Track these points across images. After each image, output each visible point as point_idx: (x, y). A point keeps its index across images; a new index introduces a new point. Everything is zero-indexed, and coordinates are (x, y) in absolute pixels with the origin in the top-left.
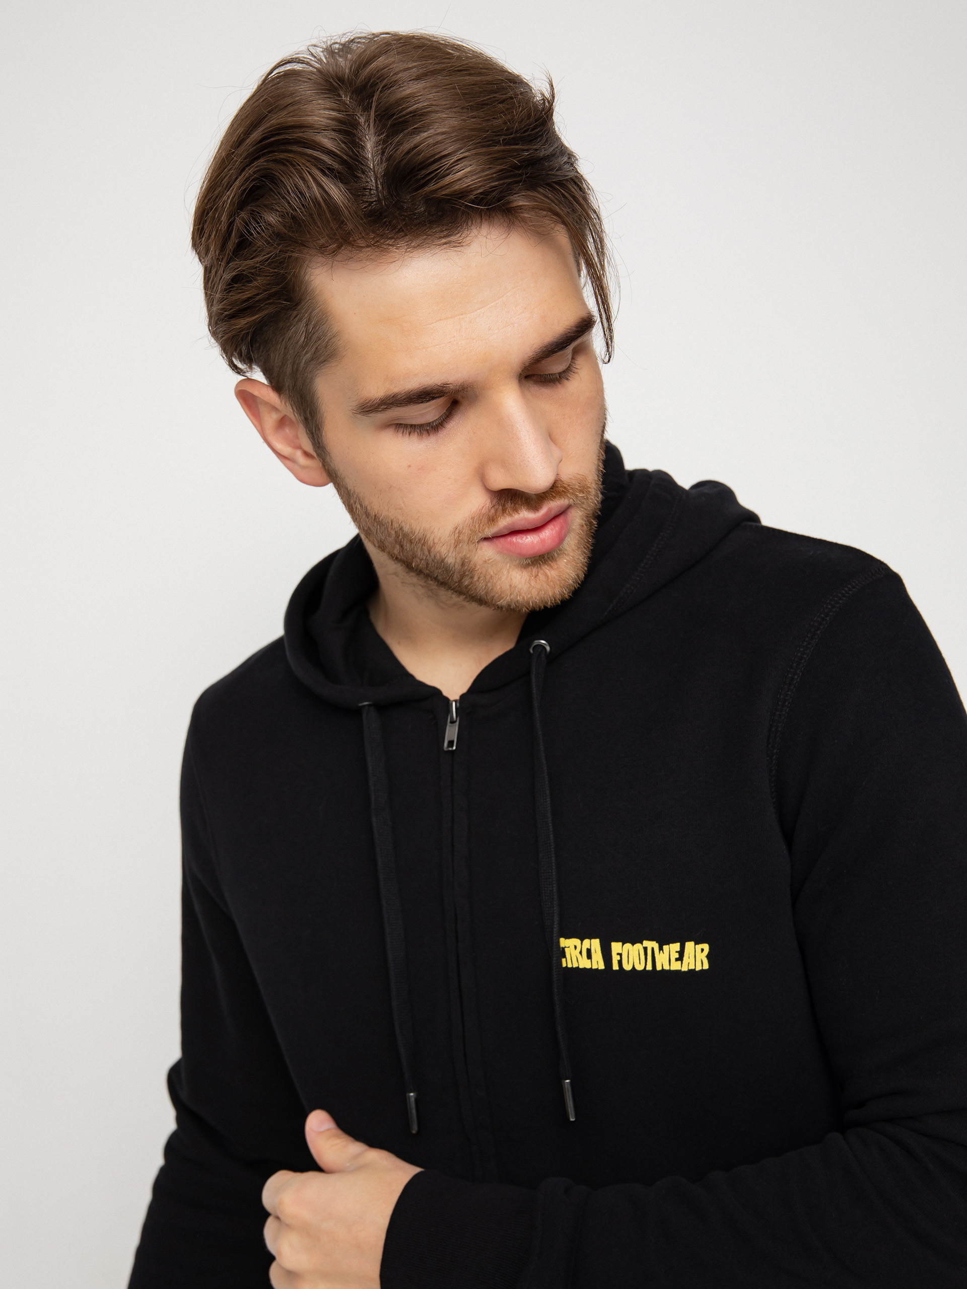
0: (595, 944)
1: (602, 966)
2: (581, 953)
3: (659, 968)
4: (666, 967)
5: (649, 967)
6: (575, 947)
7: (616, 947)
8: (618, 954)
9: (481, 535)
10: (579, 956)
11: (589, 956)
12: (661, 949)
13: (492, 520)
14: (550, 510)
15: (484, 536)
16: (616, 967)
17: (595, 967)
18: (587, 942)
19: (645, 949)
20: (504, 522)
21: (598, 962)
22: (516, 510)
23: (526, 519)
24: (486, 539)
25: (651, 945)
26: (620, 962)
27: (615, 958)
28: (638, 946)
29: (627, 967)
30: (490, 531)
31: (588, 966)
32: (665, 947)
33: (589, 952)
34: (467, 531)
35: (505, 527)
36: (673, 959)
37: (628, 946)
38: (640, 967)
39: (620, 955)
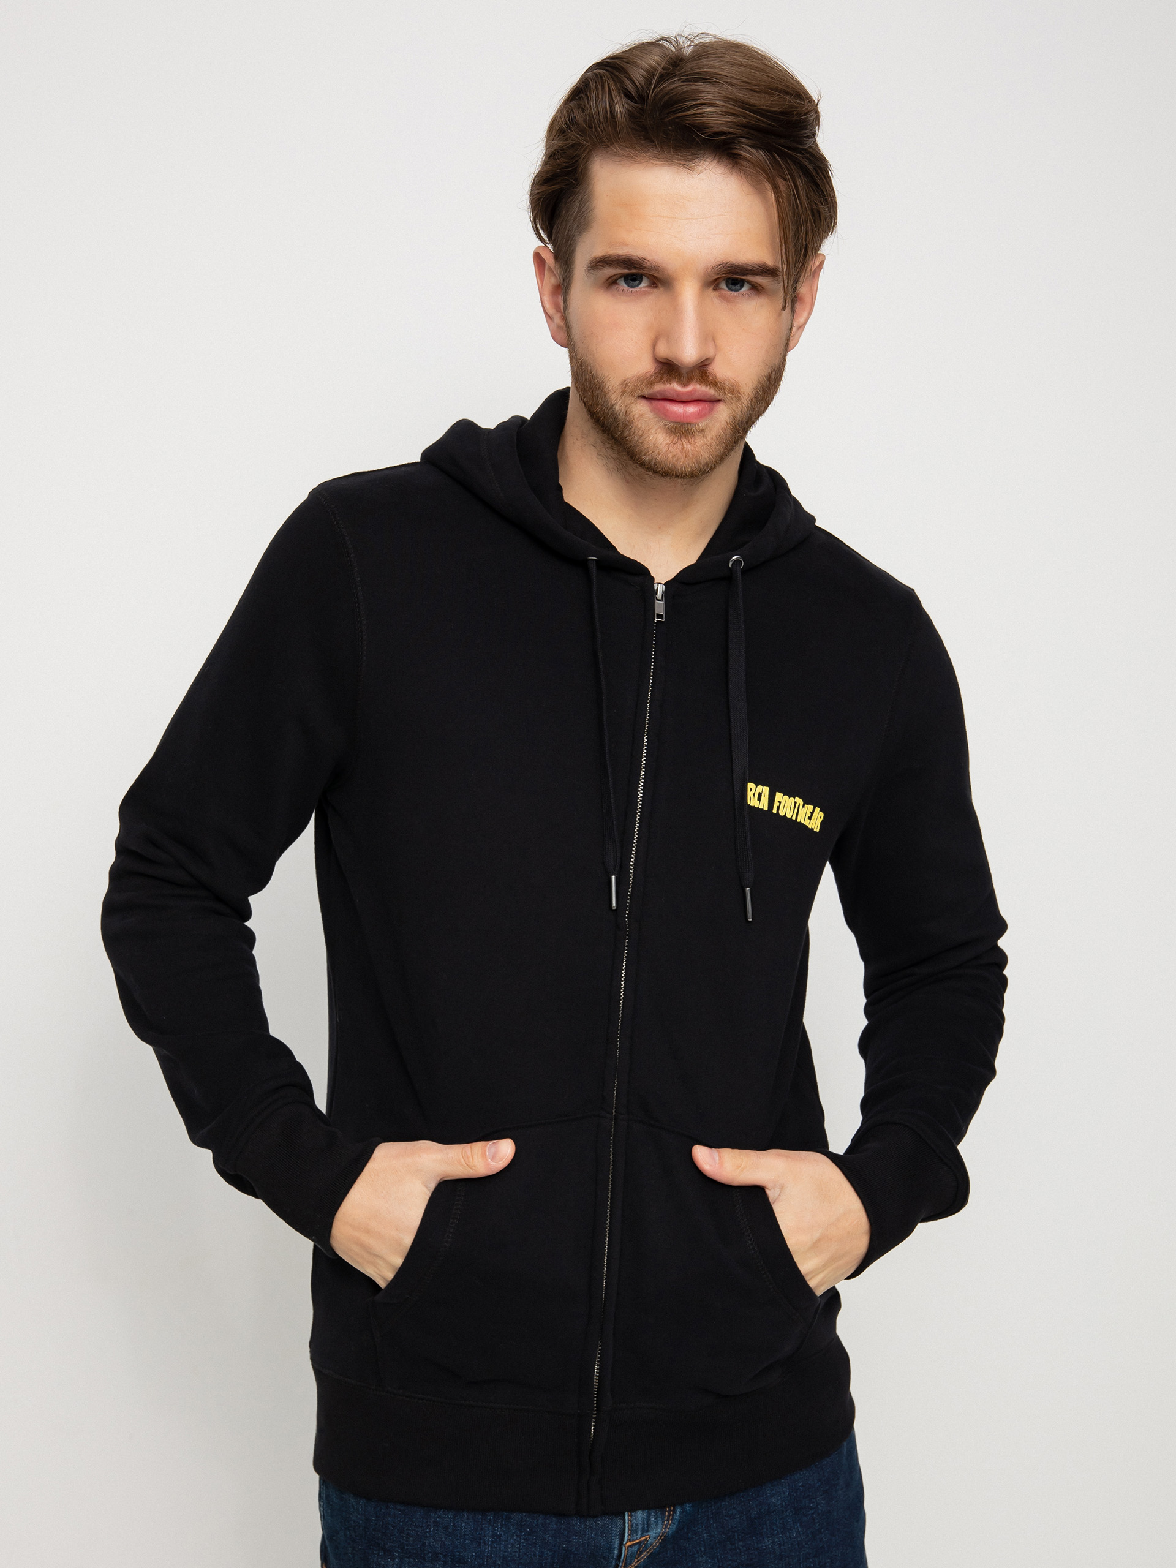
0: (766, 790)
1: (766, 808)
2: (754, 795)
3: (798, 821)
4: (802, 822)
5: (794, 818)
6: (751, 790)
7: (779, 796)
8: (779, 802)
9: (639, 393)
10: (752, 796)
11: (759, 799)
12: (803, 807)
13: (651, 384)
14: (694, 391)
15: (642, 394)
16: (775, 811)
17: (761, 807)
18: (760, 787)
19: (796, 803)
20: (659, 387)
21: (764, 805)
22: (669, 381)
23: (675, 391)
24: (643, 397)
25: (799, 801)
26: (778, 808)
27: (776, 804)
28: (792, 799)
29: (782, 813)
30: (646, 392)
31: (757, 806)
32: (806, 806)
33: (760, 795)
34: (631, 386)
35: (658, 392)
36: (807, 817)
37: (786, 797)
38: (789, 816)
39: (780, 802)
